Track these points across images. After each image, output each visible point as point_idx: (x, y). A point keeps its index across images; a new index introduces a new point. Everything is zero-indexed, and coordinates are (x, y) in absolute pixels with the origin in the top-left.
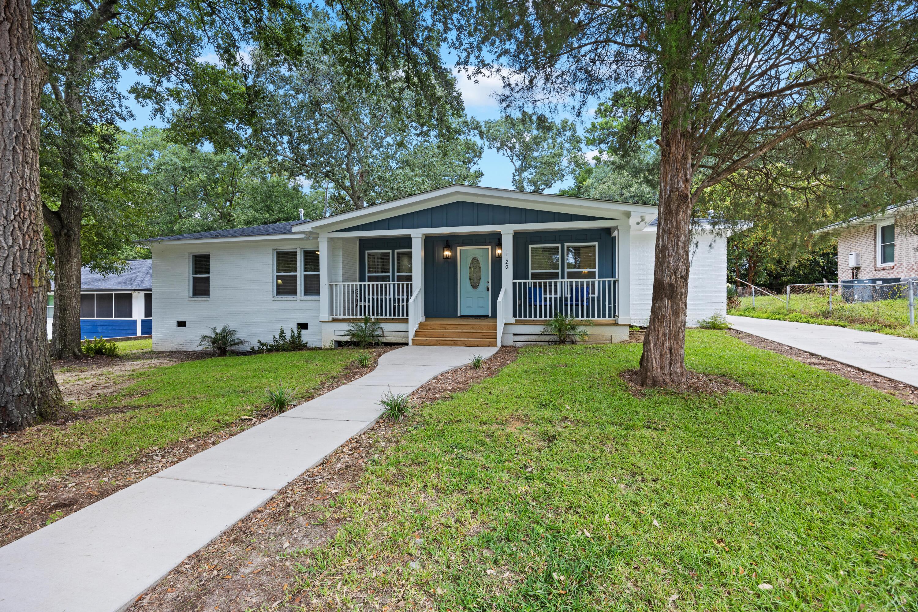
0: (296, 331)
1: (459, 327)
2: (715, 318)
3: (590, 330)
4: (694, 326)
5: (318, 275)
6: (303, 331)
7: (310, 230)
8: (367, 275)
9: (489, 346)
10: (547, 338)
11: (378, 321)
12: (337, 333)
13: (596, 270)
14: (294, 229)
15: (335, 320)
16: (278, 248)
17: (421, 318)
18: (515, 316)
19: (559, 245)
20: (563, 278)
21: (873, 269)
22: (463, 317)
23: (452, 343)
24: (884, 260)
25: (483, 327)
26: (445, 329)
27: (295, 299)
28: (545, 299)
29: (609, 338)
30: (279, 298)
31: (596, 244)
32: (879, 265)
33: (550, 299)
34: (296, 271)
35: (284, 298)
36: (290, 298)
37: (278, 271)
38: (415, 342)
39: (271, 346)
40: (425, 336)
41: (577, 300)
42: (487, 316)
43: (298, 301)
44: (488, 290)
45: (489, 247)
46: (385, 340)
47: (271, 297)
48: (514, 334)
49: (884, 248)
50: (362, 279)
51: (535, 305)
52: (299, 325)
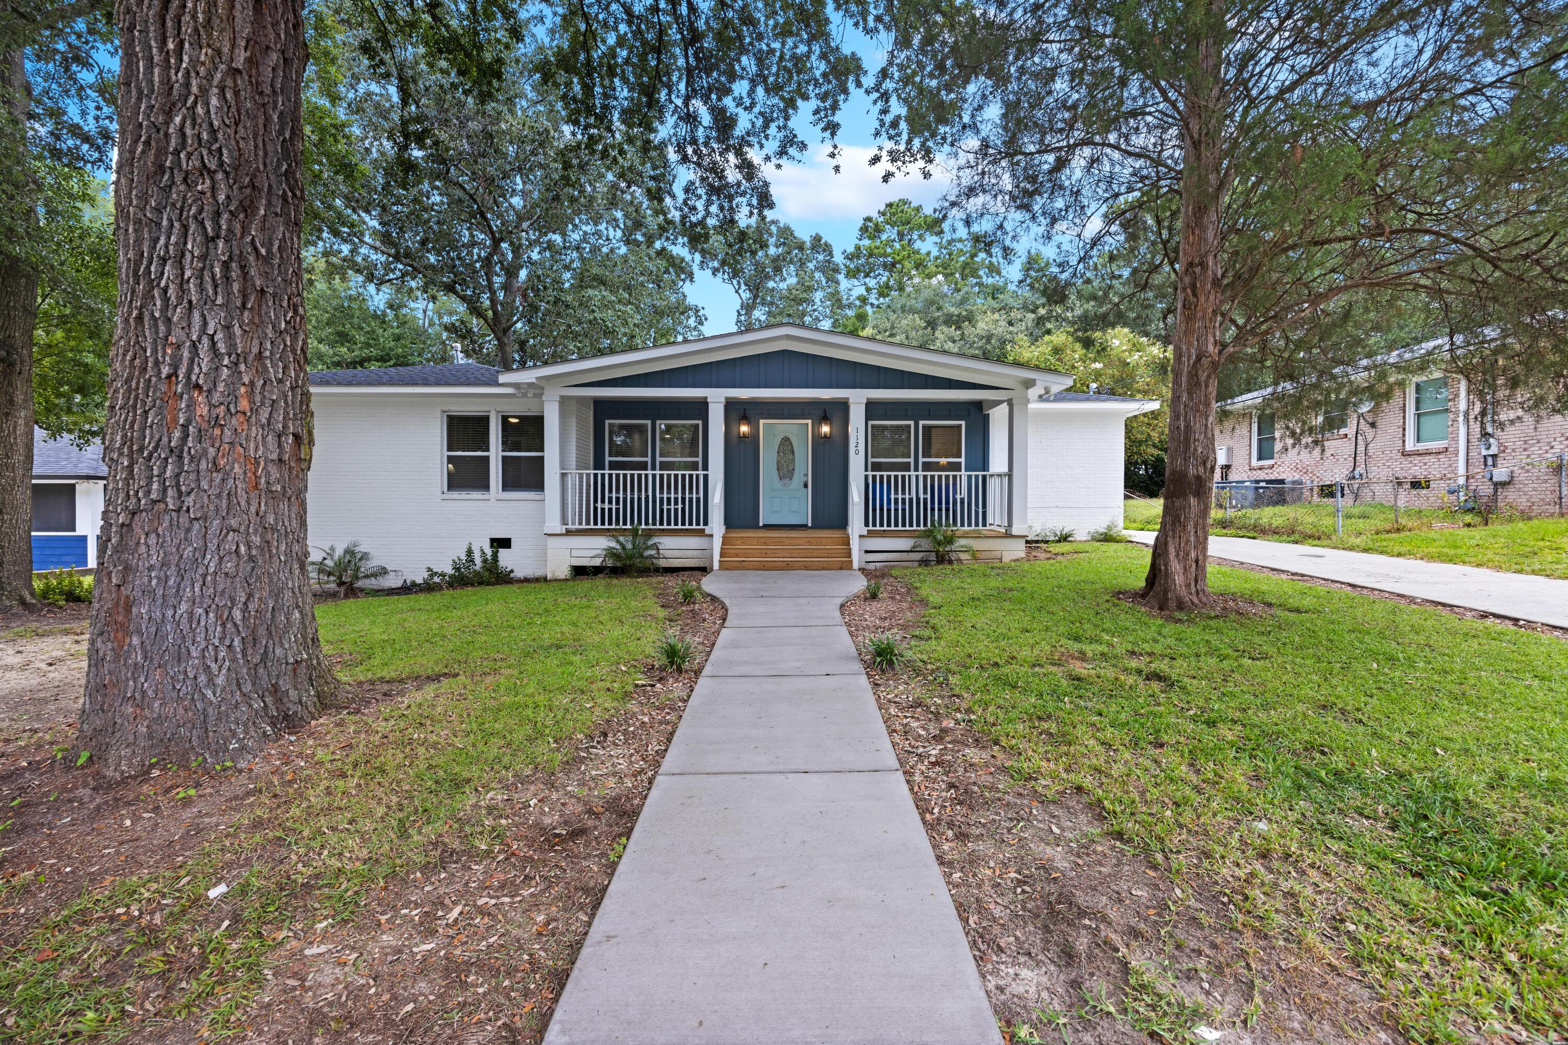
0: (489, 552)
1: (787, 541)
2: (1109, 528)
3: (977, 545)
4: (1084, 539)
5: (542, 458)
6: (502, 553)
7: (534, 380)
8: (608, 459)
9: (841, 569)
10: (918, 556)
11: (649, 534)
12: (574, 553)
13: (962, 460)
14: (502, 378)
15: (569, 533)
16: (453, 408)
17: (723, 529)
18: (867, 524)
19: (912, 423)
20: (916, 469)
21: (1247, 467)
22: (767, 527)
23: (784, 565)
24: (1260, 458)
25: (824, 541)
26: (766, 544)
27: (486, 496)
28: (896, 500)
29: (998, 554)
30: (455, 495)
31: (963, 423)
32: (1255, 463)
33: (904, 500)
34: (487, 450)
35: (463, 495)
36: (475, 495)
37: (450, 449)
38: (723, 566)
39: (451, 576)
40: (737, 556)
41: (940, 503)
42: (806, 526)
43: (493, 500)
44: (806, 486)
45: (809, 422)
46: (663, 563)
47: (440, 493)
48: (867, 552)
49: (1260, 441)
50: (599, 464)
51: (889, 510)
52: (493, 541)
